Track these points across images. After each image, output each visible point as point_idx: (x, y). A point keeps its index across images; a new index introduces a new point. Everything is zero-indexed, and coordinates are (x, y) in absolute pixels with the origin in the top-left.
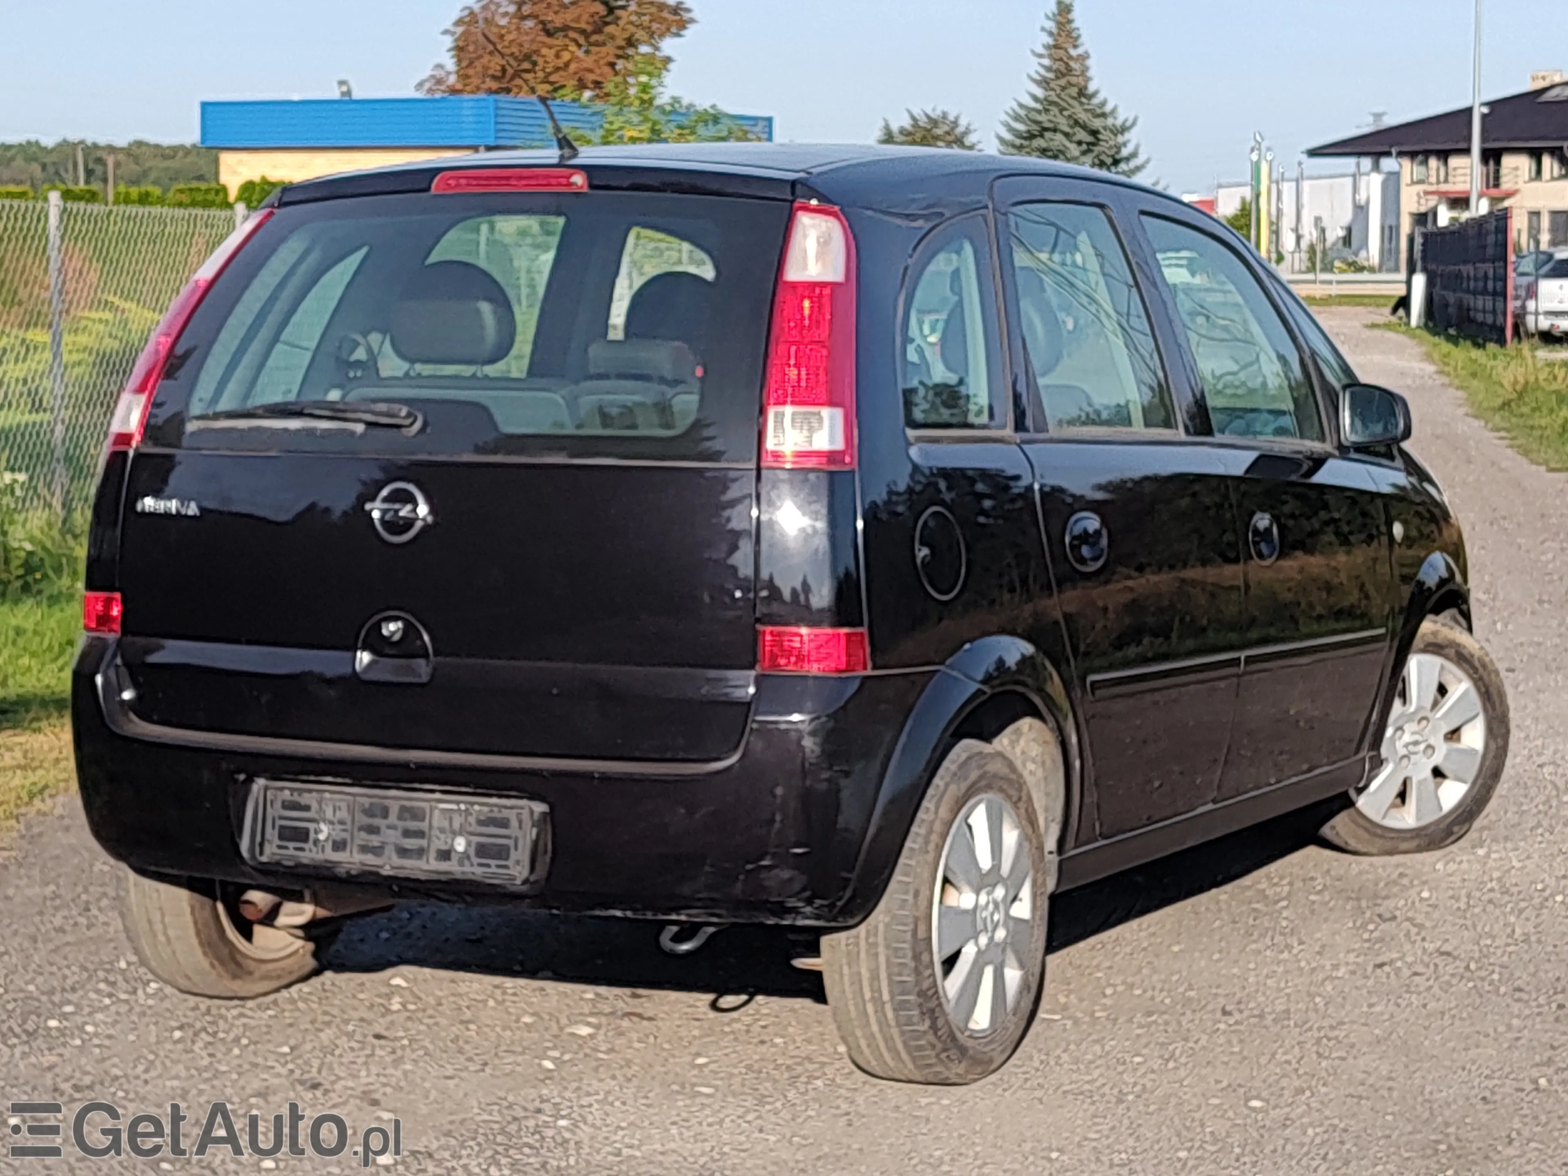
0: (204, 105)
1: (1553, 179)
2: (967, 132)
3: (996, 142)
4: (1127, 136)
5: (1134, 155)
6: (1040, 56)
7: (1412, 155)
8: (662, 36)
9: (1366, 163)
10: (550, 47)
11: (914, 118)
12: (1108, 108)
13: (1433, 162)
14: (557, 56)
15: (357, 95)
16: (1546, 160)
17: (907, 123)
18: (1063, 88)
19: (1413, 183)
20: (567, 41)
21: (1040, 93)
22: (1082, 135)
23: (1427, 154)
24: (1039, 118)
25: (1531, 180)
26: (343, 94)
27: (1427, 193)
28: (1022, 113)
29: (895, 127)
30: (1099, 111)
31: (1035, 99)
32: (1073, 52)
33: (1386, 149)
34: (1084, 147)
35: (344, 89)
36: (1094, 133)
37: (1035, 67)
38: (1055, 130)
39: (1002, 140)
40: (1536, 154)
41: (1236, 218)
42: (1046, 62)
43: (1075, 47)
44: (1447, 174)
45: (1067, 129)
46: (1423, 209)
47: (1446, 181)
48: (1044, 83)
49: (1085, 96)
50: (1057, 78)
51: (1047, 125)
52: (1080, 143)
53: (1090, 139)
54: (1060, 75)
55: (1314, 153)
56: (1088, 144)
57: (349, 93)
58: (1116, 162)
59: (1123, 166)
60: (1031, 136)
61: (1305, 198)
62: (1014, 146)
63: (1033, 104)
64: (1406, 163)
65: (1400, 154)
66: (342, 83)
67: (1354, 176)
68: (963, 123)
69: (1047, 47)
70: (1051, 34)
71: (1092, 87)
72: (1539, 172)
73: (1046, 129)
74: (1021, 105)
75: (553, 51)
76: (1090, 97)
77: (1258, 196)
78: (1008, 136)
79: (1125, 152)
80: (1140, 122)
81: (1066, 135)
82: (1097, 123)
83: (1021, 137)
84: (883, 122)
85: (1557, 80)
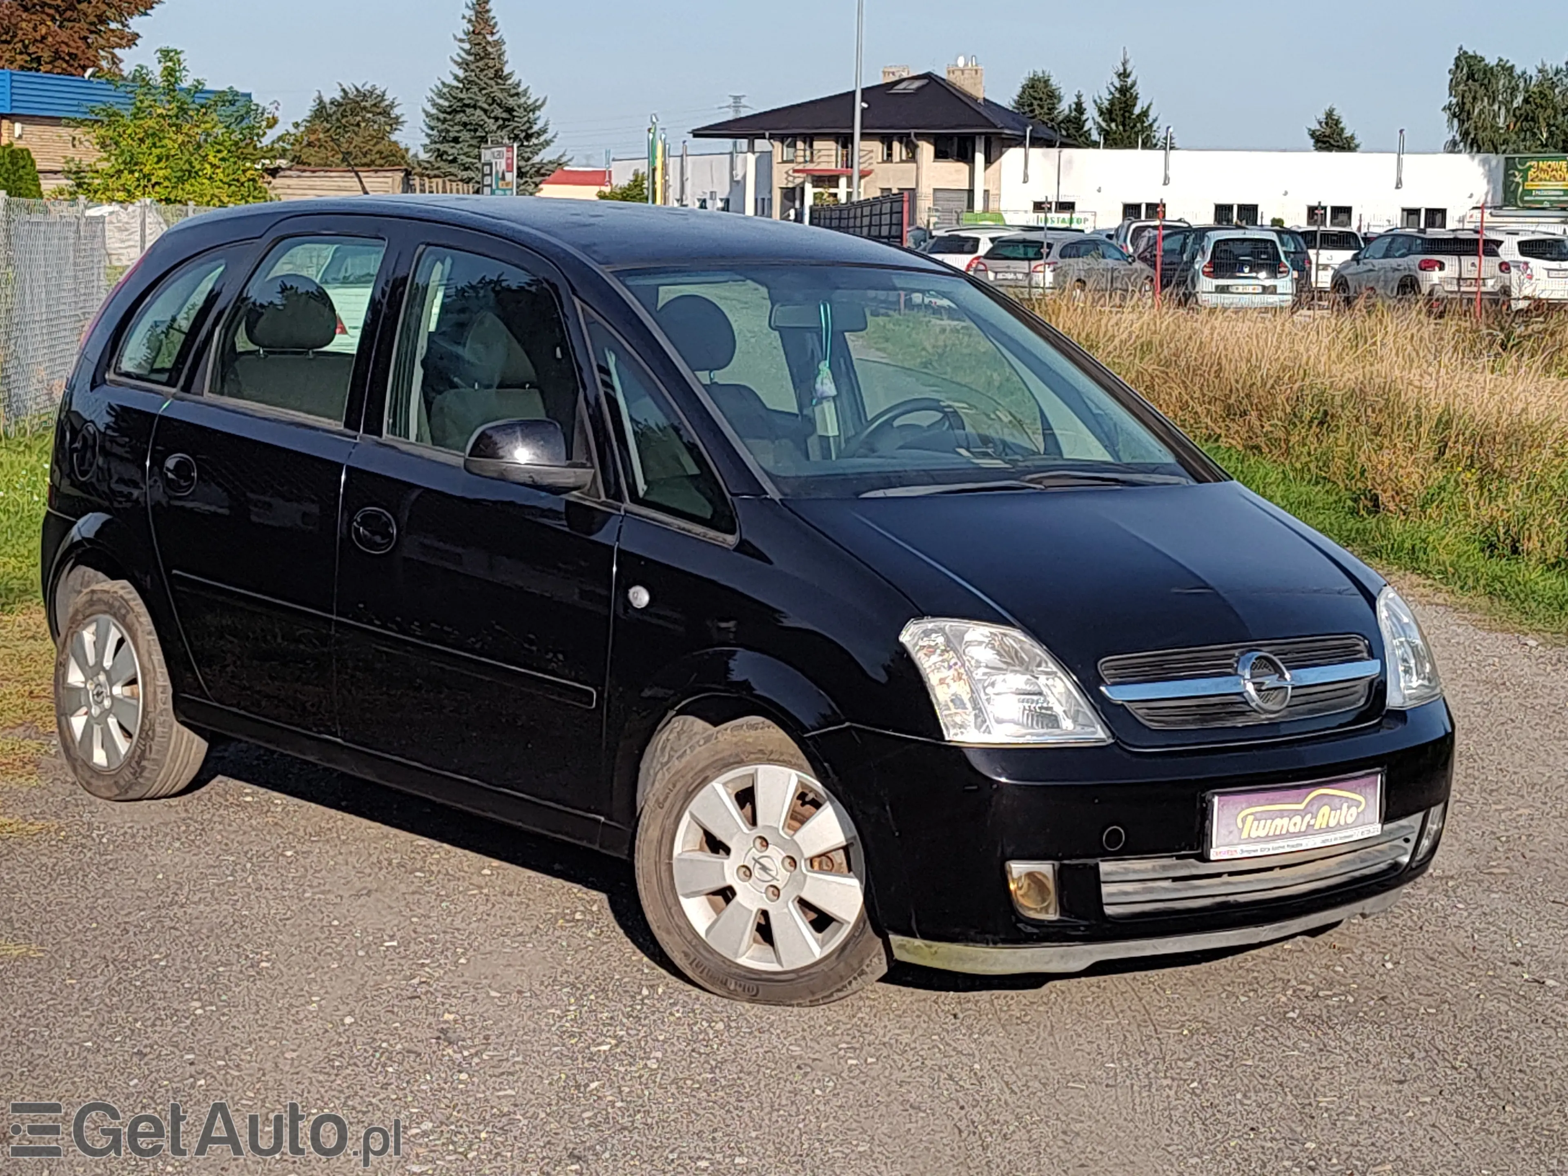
1: (902, 161)
2: (392, 106)
3: (423, 116)
4: (537, 113)
5: (544, 131)
6: (462, 41)
7: (782, 139)
8: (131, 14)
9: (743, 143)
10: (29, 22)
11: (343, 90)
12: (520, 90)
13: (800, 145)
14: (35, 29)
16: (896, 145)
17: (338, 95)
18: (482, 70)
19: (784, 162)
20: (45, 17)
21: (461, 74)
22: (498, 112)
23: (795, 137)
24: (461, 96)
25: (883, 162)
27: (795, 171)
28: (445, 90)
29: (327, 99)
30: (513, 91)
31: (456, 78)
32: (490, 38)
33: (761, 132)
34: (500, 122)
36: (510, 110)
37: (457, 50)
38: (475, 107)
39: (428, 115)
40: (887, 140)
41: (630, 188)
42: (467, 46)
43: (492, 34)
44: (812, 155)
45: (486, 106)
46: (791, 185)
47: (812, 161)
48: (464, 65)
49: (500, 77)
50: (478, 61)
51: (467, 102)
52: (496, 119)
53: (505, 115)
54: (478, 58)
55: (697, 134)
56: (504, 120)
58: (528, 137)
59: (534, 141)
60: (455, 112)
61: (688, 174)
62: (438, 119)
63: (455, 83)
64: (778, 144)
65: (772, 137)
67: (731, 153)
68: (389, 97)
69: (467, 33)
70: (470, 21)
71: (507, 70)
72: (890, 155)
73: (468, 106)
74: (443, 84)
75: (31, 25)
76: (506, 78)
77: (654, 170)
78: (434, 111)
79: (536, 128)
80: (548, 102)
81: (485, 111)
82: (511, 102)
83: (445, 112)
84: (317, 94)
85: (905, 75)
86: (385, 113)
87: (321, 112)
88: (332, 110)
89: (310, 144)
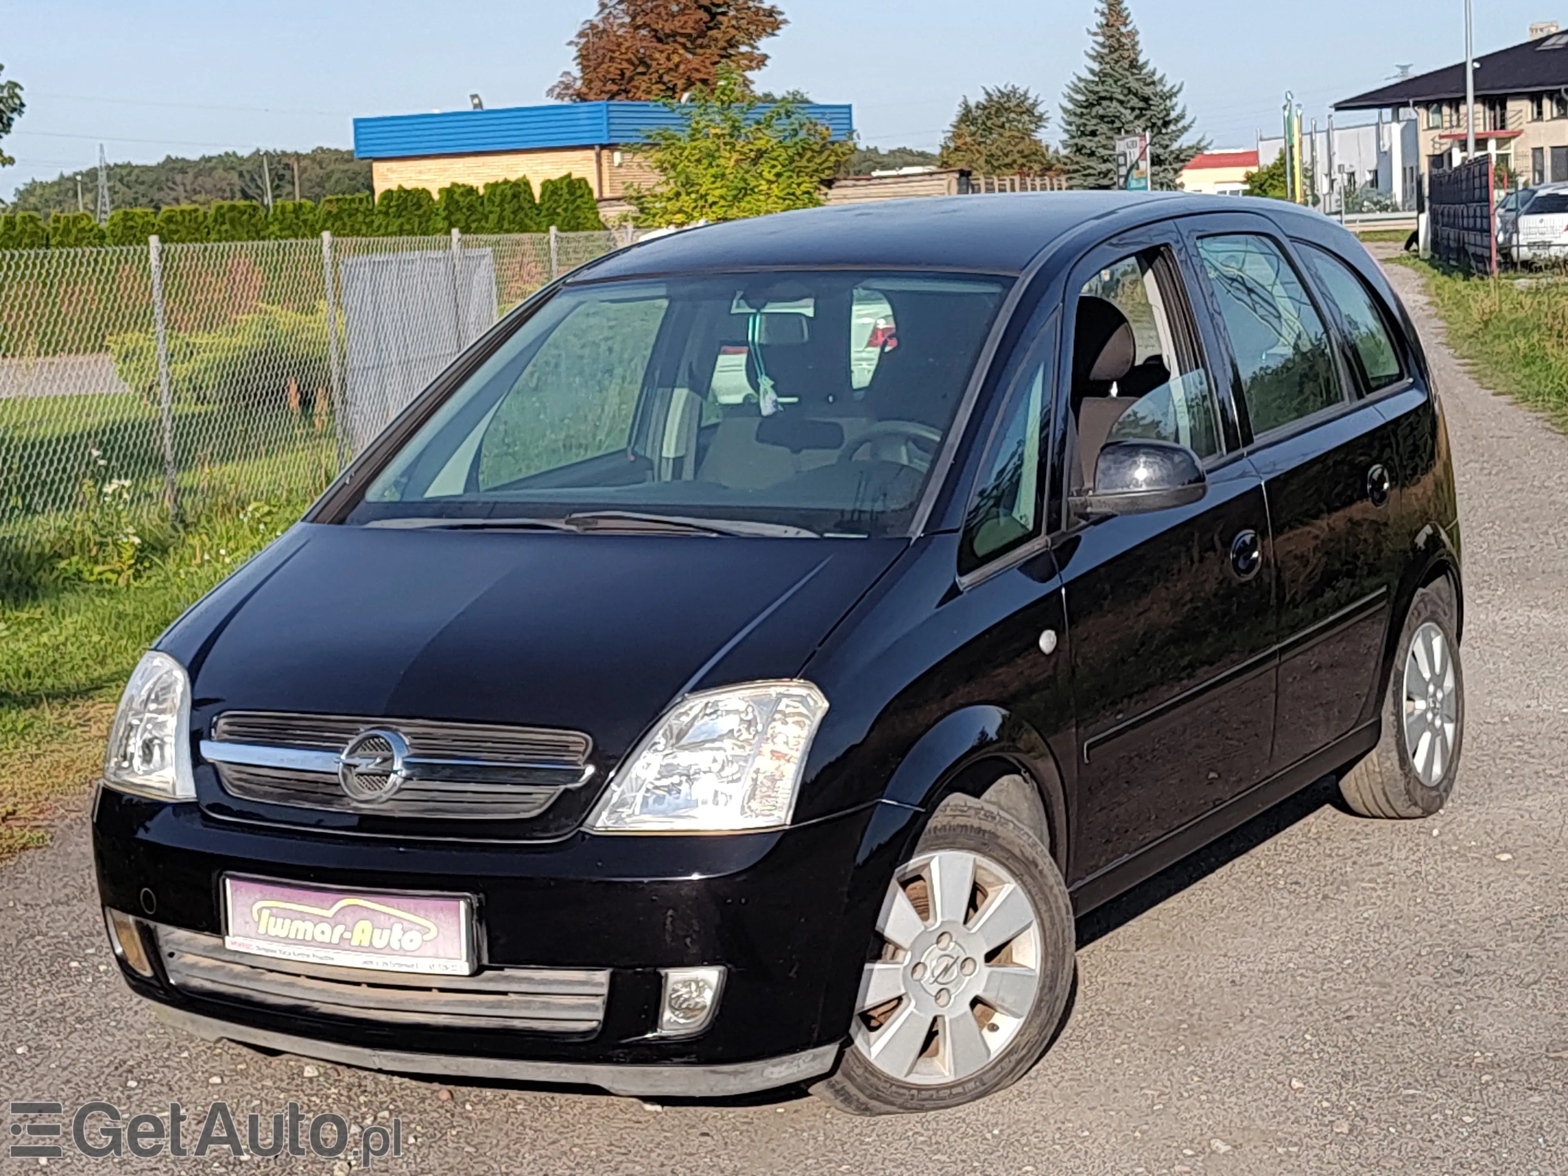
0: (356, 121)
1: (1553, 119)
2: (1035, 105)
3: (1060, 113)
4: (1174, 100)
5: (1181, 117)
6: (1095, 34)
7: (1427, 105)
8: (759, 36)
9: (1387, 112)
10: (662, 52)
11: (987, 93)
12: (1156, 78)
13: (1446, 110)
14: (669, 59)
15: (487, 106)
16: (1546, 103)
17: (982, 98)
18: (1117, 62)
19: (1429, 128)
20: (677, 46)
21: (1096, 67)
22: (1135, 102)
23: (1440, 102)
24: (1096, 89)
25: (1534, 120)
26: (475, 106)
27: (1441, 137)
28: (1081, 85)
29: (972, 103)
30: (1149, 80)
31: (1092, 72)
32: (1123, 30)
33: (1404, 100)
34: (1137, 112)
35: (476, 101)
36: (1146, 100)
37: (1090, 44)
38: (1111, 99)
39: (1065, 110)
40: (1536, 98)
41: (1275, 166)
42: (1101, 39)
43: (1126, 25)
44: (1458, 120)
45: (1121, 97)
46: (1438, 152)
47: (1458, 126)
48: (1099, 58)
49: (1135, 67)
50: (1111, 52)
51: (1103, 94)
52: (1133, 109)
53: (1142, 105)
54: (1113, 50)
55: (1339, 107)
56: (1141, 109)
57: (480, 105)
58: (1166, 124)
59: (1172, 127)
60: (1092, 105)
61: (1336, 148)
62: (1075, 114)
63: (1091, 77)
64: (1422, 111)
65: (1416, 104)
66: (474, 97)
67: (1377, 125)
68: (1032, 95)
69: (1101, 26)
70: (1103, 14)
71: (1142, 59)
72: (1540, 113)
73: (1104, 98)
74: (1079, 79)
75: (665, 55)
76: (1141, 68)
77: (1291, 147)
78: (1070, 106)
79: (1173, 115)
80: (1184, 88)
81: (1121, 102)
82: (1148, 91)
83: (1082, 107)
84: (962, 99)
85: (1553, 30)
86: (1030, 112)
87: (967, 117)
88: (977, 113)
89: (957, 149)
